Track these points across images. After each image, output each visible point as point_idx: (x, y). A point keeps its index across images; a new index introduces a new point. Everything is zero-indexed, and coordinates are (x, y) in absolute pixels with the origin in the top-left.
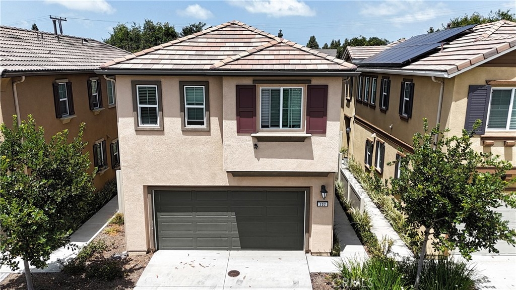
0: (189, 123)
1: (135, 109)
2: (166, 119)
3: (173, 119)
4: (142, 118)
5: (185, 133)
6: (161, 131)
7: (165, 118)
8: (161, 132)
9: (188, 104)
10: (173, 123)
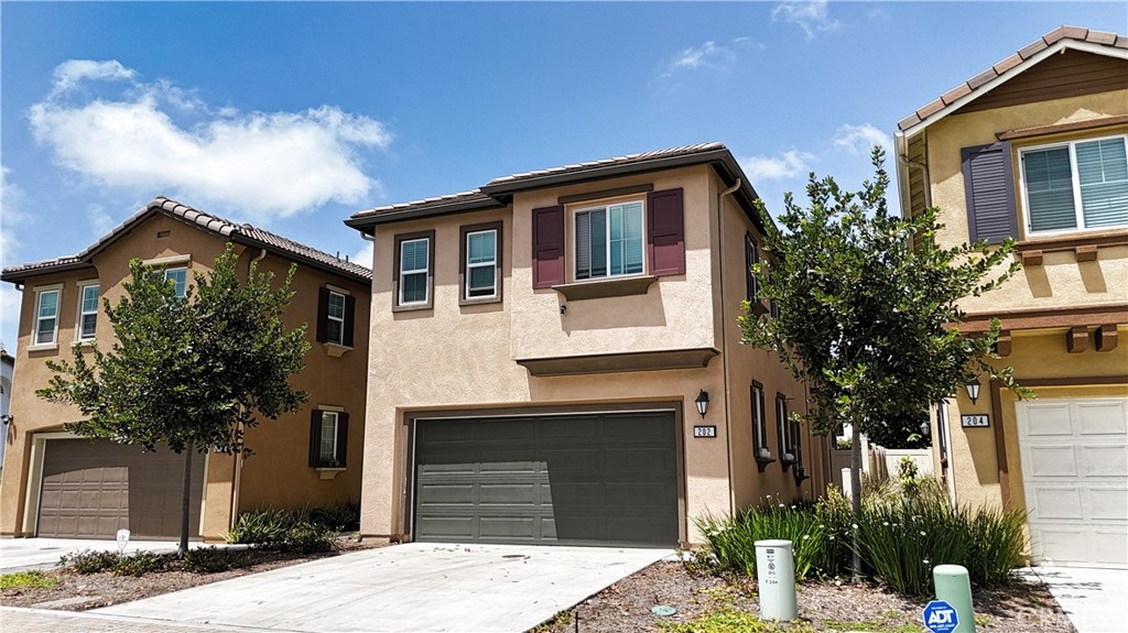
0: (473, 294)
1: (396, 276)
2: (438, 289)
3: (448, 287)
4: (405, 291)
5: (464, 309)
6: (430, 309)
7: (436, 287)
8: (430, 312)
9: (472, 262)
10: (447, 295)
